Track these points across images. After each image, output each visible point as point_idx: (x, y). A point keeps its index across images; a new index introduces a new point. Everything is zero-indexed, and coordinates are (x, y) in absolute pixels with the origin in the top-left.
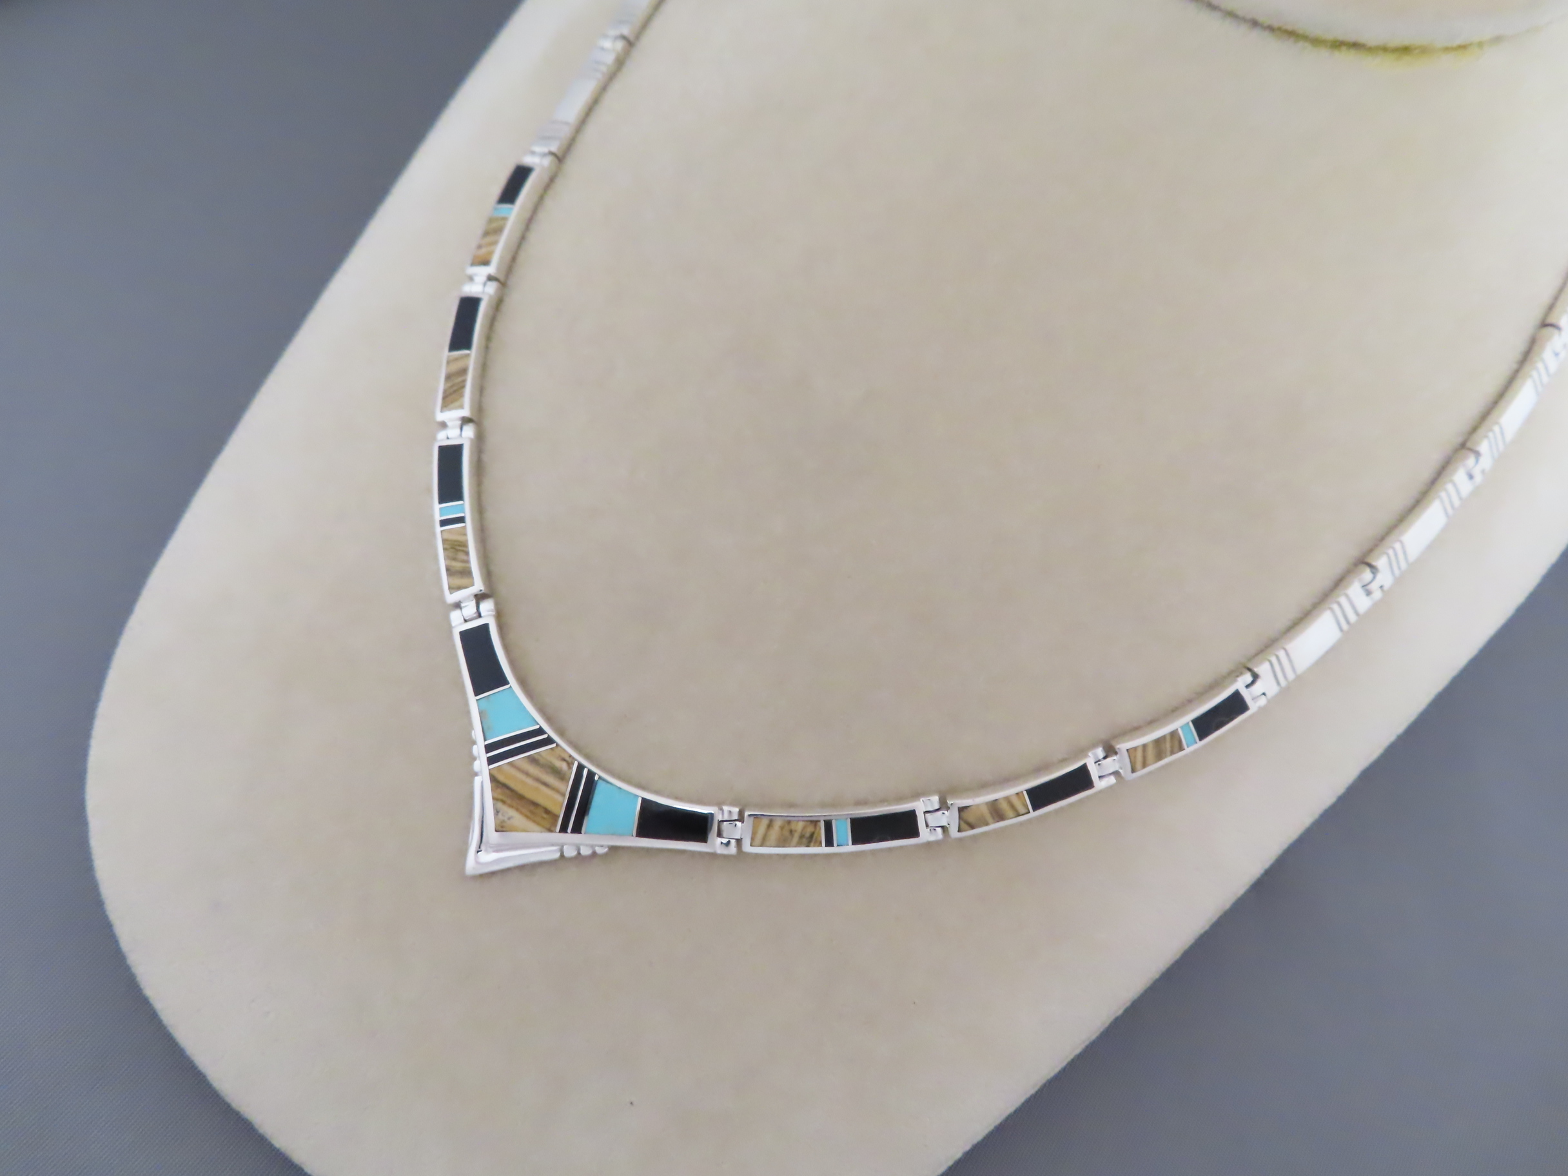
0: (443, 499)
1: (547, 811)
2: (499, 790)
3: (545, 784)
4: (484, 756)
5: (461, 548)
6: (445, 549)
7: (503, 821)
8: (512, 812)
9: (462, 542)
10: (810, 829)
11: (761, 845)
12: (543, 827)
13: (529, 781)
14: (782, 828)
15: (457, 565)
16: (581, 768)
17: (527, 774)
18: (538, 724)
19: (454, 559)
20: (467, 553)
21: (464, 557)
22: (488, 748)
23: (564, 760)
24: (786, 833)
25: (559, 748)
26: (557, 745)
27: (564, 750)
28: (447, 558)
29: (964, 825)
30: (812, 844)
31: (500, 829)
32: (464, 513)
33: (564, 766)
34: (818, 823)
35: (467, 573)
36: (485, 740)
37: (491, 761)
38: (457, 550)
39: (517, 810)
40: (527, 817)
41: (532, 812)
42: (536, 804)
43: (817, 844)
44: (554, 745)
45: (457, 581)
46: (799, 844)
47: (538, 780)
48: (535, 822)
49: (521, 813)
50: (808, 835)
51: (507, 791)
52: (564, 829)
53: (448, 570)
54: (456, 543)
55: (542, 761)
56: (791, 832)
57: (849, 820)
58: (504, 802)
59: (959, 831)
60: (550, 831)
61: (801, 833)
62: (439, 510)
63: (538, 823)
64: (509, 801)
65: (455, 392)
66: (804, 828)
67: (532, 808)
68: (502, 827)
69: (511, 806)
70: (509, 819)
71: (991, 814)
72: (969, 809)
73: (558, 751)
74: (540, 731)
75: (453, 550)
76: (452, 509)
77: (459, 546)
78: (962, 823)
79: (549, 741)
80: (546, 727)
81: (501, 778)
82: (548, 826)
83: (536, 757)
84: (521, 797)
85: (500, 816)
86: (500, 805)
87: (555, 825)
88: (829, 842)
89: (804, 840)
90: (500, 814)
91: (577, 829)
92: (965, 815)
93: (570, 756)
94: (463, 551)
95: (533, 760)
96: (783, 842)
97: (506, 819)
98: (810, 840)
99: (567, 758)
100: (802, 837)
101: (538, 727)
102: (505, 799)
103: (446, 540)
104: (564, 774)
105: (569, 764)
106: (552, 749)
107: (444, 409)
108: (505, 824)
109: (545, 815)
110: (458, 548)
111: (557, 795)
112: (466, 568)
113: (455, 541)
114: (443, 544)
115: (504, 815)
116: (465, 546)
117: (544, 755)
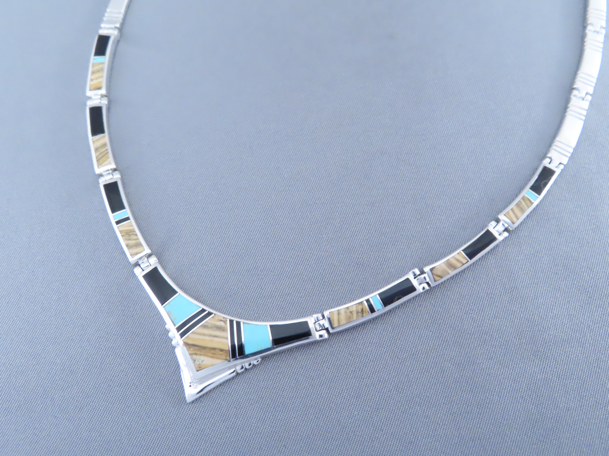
0: (113, 211)
1: (222, 350)
2: (191, 349)
3: (215, 336)
4: (177, 335)
6: (122, 236)
7: (199, 364)
8: (203, 358)
9: (131, 230)
10: (360, 307)
11: (339, 325)
12: (222, 359)
13: (207, 338)
14: (346, 312)
15: (132, 242)
16: (231, 322)
17: (204, 335)
18: (201, 307)
19: (130, 240)
20: (136, 235)
21: (135, 237)
22: (179, 329)
23: (221, 321)
24: (349, 314)
25: (216, 315)
26: (215, 314)
27: (220, 316)
28: (125, 240)
29: (437, 278)
30: (364, 315)
31: (199, 369)
32: (128, 215)
33: (222, 324)
34: (363, 303)
35: (139, 245)
36: (175, 326)
37: (182, 335)
38: (130, 235)
39: (205, 355)
40: (212, 357)
41: (214, 354)
42: (214, 349)
43: (367, 313)
44: (213, 315)
45: (135, 250)
46: (358, 317)
47: (210, 336)
48: (216, 358)
49: (208, 356)
50: (360, 311)
51: (196, 348)
52: (234, 358)
53: (127, 246)
55: (210, 325)
56: (351, 312)
57: (378, 296)
58: (196, 354)
59: (435, 281)
60: (227, 361)
61: (356, 311)
62: (113, 217)
63: (219, 358)
64: (199, 352)
65: (103, 156)
66: (357, 308)
67: (213, 351)
68: (200, 368)
69: (201, 355)
70: (202, 362)
71: (449, 267)
72: (435, 268)
73: (216, 318)
74: (203, 311)
75: (127, 235)
76: (120, 214)
78: (434, 276)
79: (210, 314)
80: (205, 308)
81: (190, 342)
82: (225, 358)
83: (206, 324)
84: (204, 348)
85: (197, 362)
86: (195, 357)
87: (228, 356)
88: (372, 310)
89: (360, 314)
90: (196, 361)
91: (241, 354)
92: (434, 272)
93: (224, 318)
94: (133, 234)
95: (204, 326)
96: (349, 319)
97: (200, 362)
98: (362, 313)
99: (222, 319)
100: (358, 312)
101: (201, 309)
102: (196, 352)
103: (122, 231)
104: (224, 328)
105: (225, 322)
106: (213, 317)
107: (100, 166)
108: (200, 366)
109: (221, 353)
110: (130, 233)
111: (224, 340)
112: (137, 242)
113: (127, 230)
114: (121, 233)
115: (198, 361)
116: (135, 232)
117: (209, 321)
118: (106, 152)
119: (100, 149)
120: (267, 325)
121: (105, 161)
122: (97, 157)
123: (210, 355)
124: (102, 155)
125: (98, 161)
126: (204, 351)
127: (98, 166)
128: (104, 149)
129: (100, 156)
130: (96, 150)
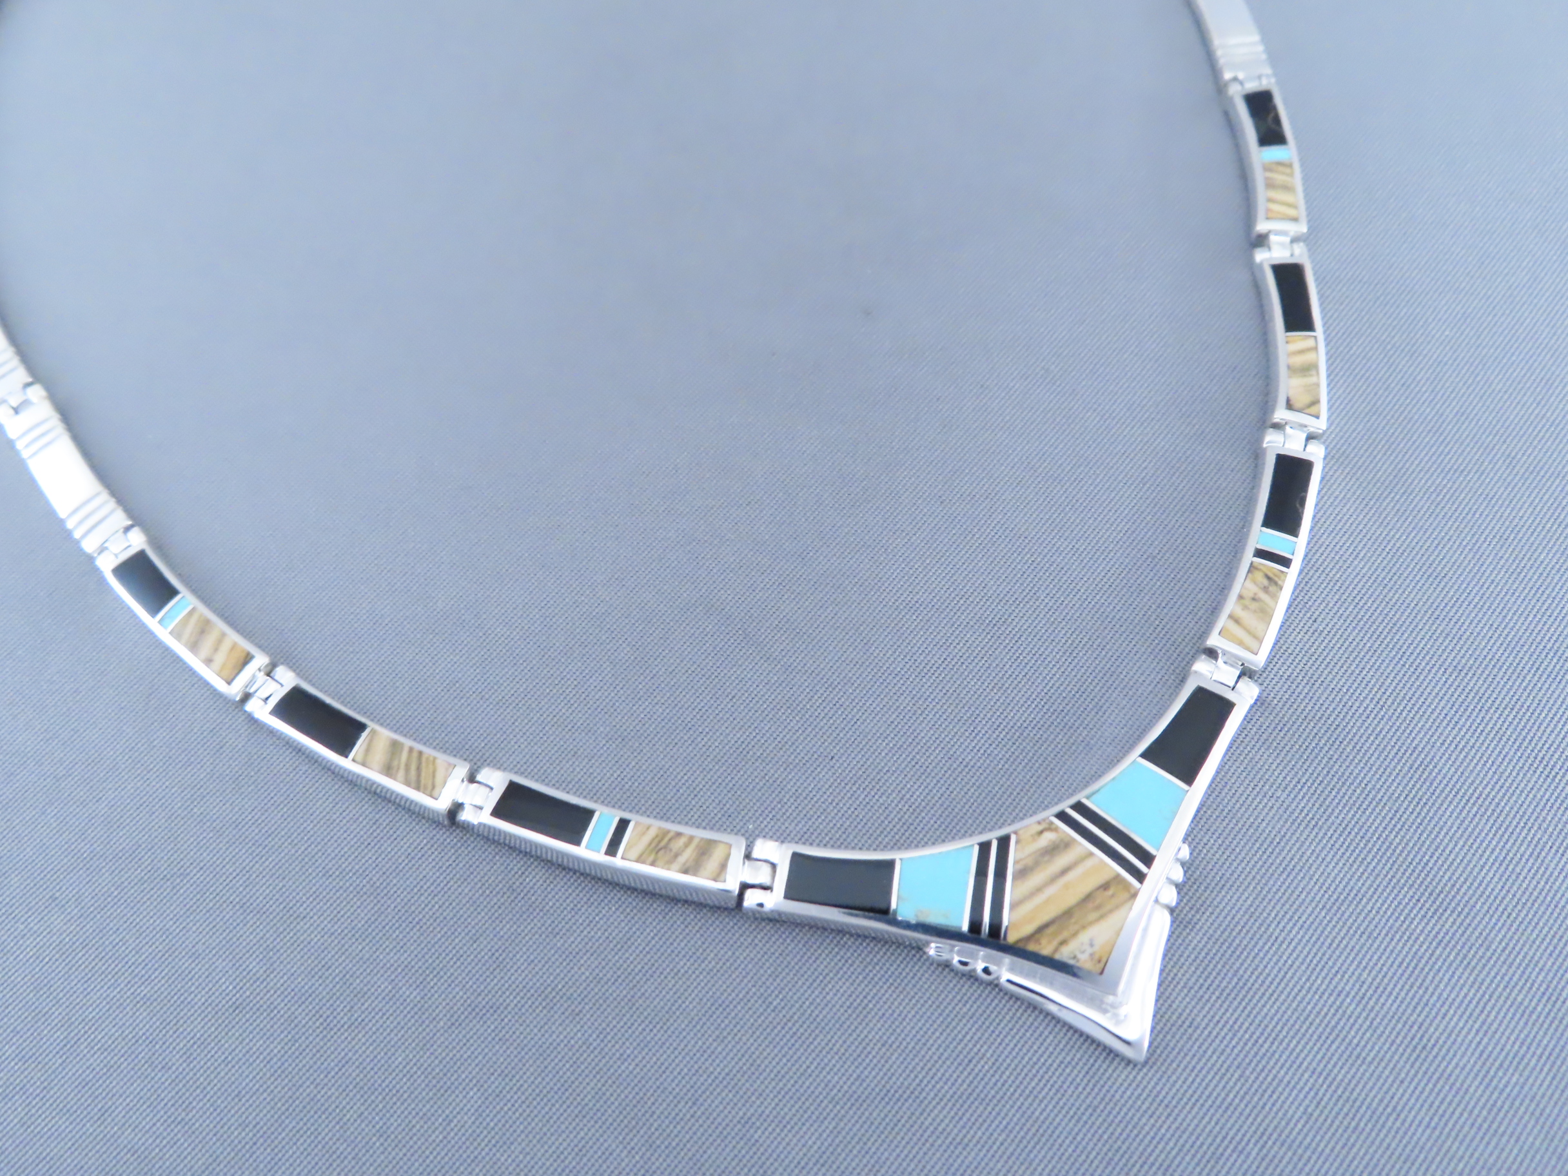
0: (575, 838)
1: (1105, 886)
2: (1043, 941)
3: (1064, 872)
5: (666, 840)
6: (653, 864)
7: (1092, 955)
8: (1084, 937)
9: (656, 837)
10: (1259, 577)
11: (1260, 641)
12: (1125, 902)
13: (1050, 891)
14: (1245, 608)
15: (688, 855)
16: (1062, 816)
17: (1039, 890)
18: (973, 845)
19: (676, 855)
20: (679, 835)
21: (682, 841)
23: (1041, 832)
24: (1254, 605)
25: (1021, 832)
26: (1015, 833)
27: (1028, 826)
28: (668, 865)
29: (1313, 410)
31: (1102, 965)
32: (615, 817)
33: (1049, 837)
35: (707, 847)
38: (665, 847)
39: (1084, 927)
40: (1102, 917)
41: (1098, 908)
42: (1088, 898)
43: (1282, 576)
44: (1013, 838)
45: (712, 864)
46: (1275, 597)
47: (1055, 878)
48: (1111, 911)
49: (1091, 923)
50: (1266, 582)
51: (1052, 929)
52: (1140, 877)
53: (685, 871)
54: (653, 845)
55: (1029, 861)
56: (1255, 600)
57: (1264, 529)
58: (1064, 942)
59: (1320, 418)
60: (1134, 895)
61: (1261, 589)
62: (589, 849)
63: (1117, 907)
64: (1065, 934)
65: (418, 768)
66: (1255, 583)
67: (1090, 905)
68: (1099, 961)
69: (1075, 934)
70: (1092, 945)
73: (1025, 835)
74: (985, 848)
75: (661, 853)
76: (597, 832)
77: (660, 842)
78: (1309, 411)
79: (1004, 842)
80: (983, 838)
81: (1028, 930)
82: (1126, 895)
83: (1019, 867)
84: (1066, 915)
85: (1082, 957)
87: (1127, 886)
88: (1285, 562)
89: (1272, 589)
90: (1079, 956)
91: (1148, 859)
93: (1039, 823)
94: (670, 840)
95: (1022, 874)
96: (1266, 615)
97: (1089, 950)
98: (1273, 582)
99: (1040, 828)
100: (1268, 592)
101: (976, 849)
102: (1060, 938)
103: (641, 856)
104: (1062, 840)
105: (1051, 828)
106: (1017, 842)
107: (435, 793)
108: (1097, 957)
109: (1110, 892)
110: (663, 844)
111: (1089, 863)
112: (697, 846)
113: (650, 844)
114: (643, 862)
115: (1083, 952)
116: (668, 832)
117: (1020, 855)
118: (415, 755)
119: (395, 763)
120: (1134, 761)
121: (434, 772)
122: (407, 783)
123: (1093, 916)
124: (413, 767)
125: (418, 788)
126: (1073, 920)
127: (431, 796)
128: (404, 756)
129: (413, 772)
130: (388, 771)
